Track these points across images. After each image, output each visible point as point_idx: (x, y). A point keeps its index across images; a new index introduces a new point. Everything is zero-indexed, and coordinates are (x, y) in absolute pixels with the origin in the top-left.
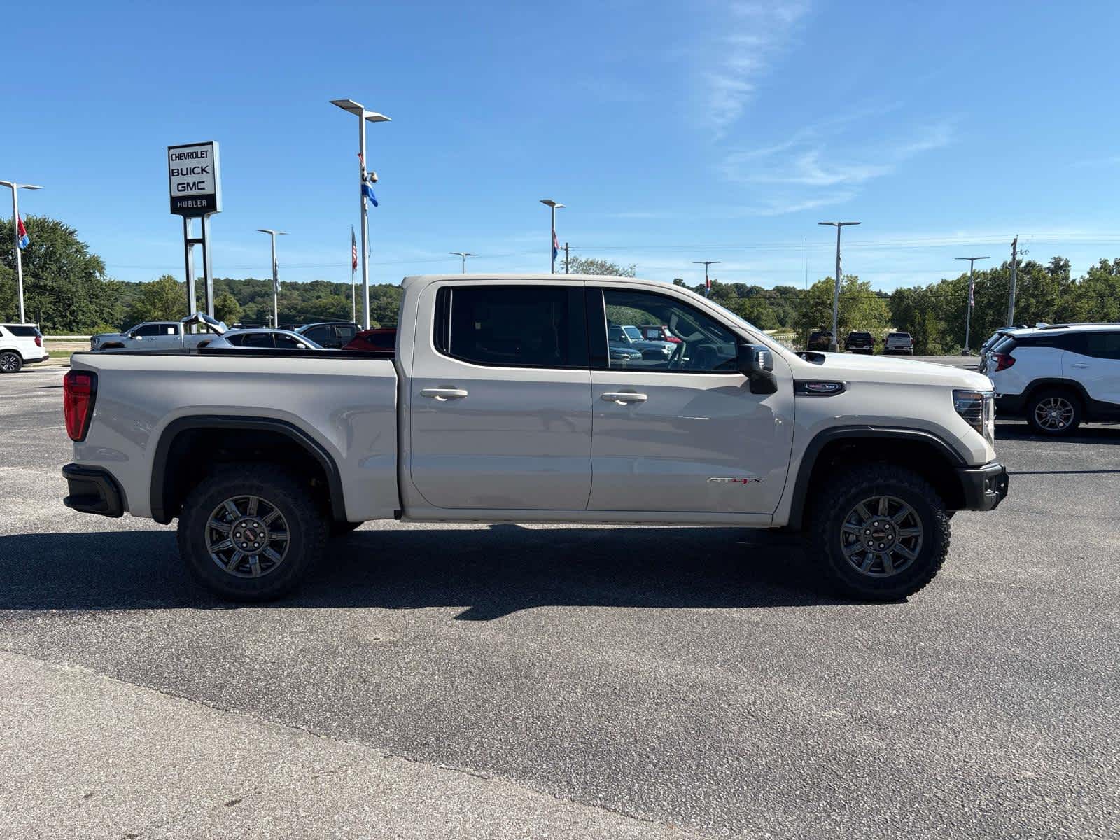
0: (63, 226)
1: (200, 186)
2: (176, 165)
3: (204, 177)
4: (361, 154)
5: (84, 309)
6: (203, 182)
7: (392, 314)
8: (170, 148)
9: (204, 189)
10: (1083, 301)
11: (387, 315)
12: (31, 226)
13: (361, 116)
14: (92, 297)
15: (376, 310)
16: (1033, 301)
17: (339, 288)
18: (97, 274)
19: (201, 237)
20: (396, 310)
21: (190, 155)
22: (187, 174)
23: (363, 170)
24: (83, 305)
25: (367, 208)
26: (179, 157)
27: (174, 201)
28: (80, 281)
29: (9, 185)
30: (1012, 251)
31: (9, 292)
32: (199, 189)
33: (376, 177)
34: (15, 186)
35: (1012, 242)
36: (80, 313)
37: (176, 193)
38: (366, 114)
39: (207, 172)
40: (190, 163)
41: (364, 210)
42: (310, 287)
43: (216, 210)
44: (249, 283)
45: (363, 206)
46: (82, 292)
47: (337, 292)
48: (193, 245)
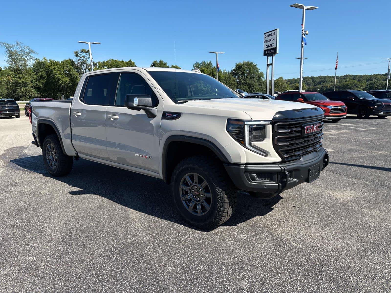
0: (253, 63)
1: (272, 45)
2: (266, 39)
3: (274, 42)
4: (302, 25)
5: (257, 89)
6: (273, 44)
7: (377, 86)
8: (265, 34)
9: (273, 46)
11: (374, 87)
12: (244, 64)
13: (303, 9)
14: (259, 85)
15: (369, 85)
17: (355, 77)
18: (262, 78)
19: (271, 63)
20: (378, 84)
21: (270, 35)
22: (269, 42)
23: (303, 31)
24: (257, 88)
25: (303, 46)
26: (267, 36)
27: (265, 51)
28: (257, 80)
29: (215, 53)
31: (233, 85)
32: (272, 46)
33: (307, 33)
34: (217, 53)
36: (256, 91)
37: (265, 49)
38: (305, 8)
39: (275, 40)
40: (270, 38)
41: (302, 47)
42: (343, 78)
43: (276, 53)
44: (319, 77)
45: (302, 45)
46: (257, 84)
47: (354, 79)
48: (269, 66)
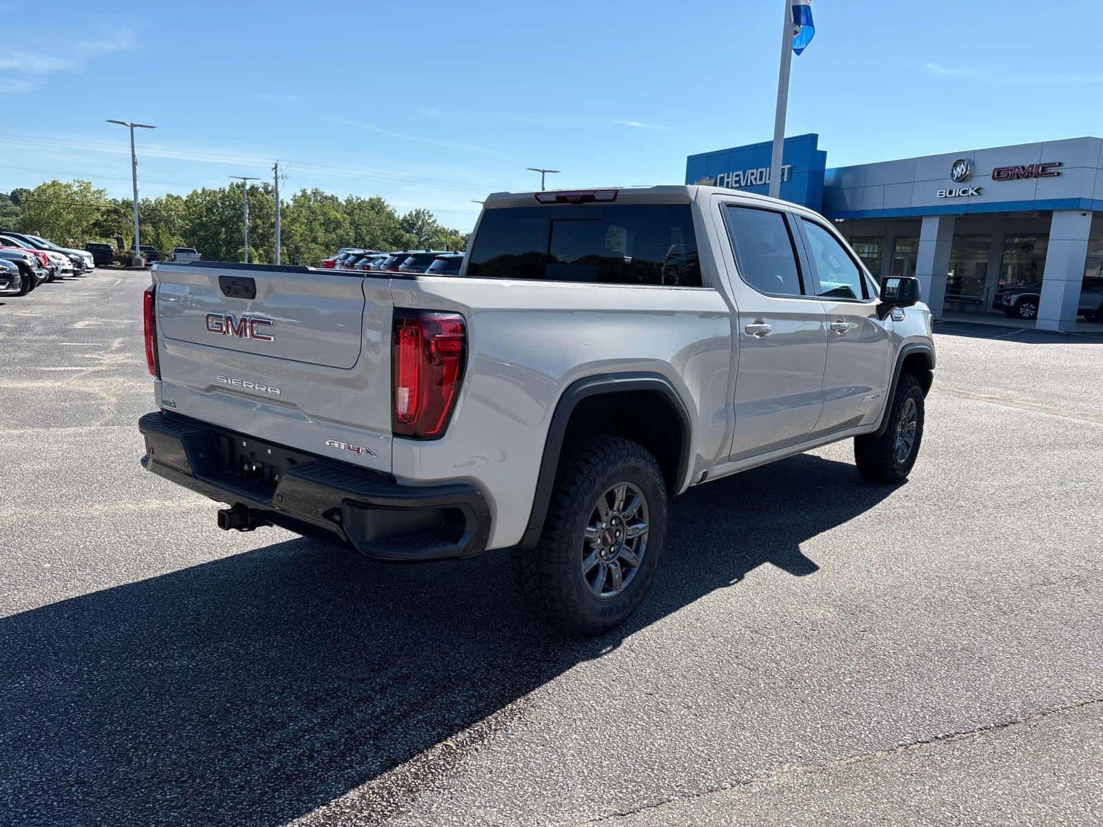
10: (296, 225)
16: (259, 222)
30: (274, 175)
35: (274, 166)
